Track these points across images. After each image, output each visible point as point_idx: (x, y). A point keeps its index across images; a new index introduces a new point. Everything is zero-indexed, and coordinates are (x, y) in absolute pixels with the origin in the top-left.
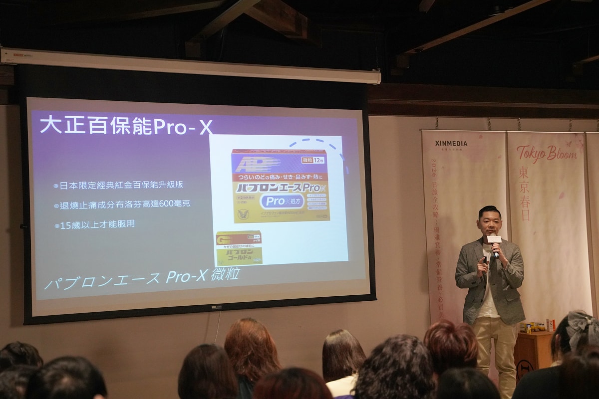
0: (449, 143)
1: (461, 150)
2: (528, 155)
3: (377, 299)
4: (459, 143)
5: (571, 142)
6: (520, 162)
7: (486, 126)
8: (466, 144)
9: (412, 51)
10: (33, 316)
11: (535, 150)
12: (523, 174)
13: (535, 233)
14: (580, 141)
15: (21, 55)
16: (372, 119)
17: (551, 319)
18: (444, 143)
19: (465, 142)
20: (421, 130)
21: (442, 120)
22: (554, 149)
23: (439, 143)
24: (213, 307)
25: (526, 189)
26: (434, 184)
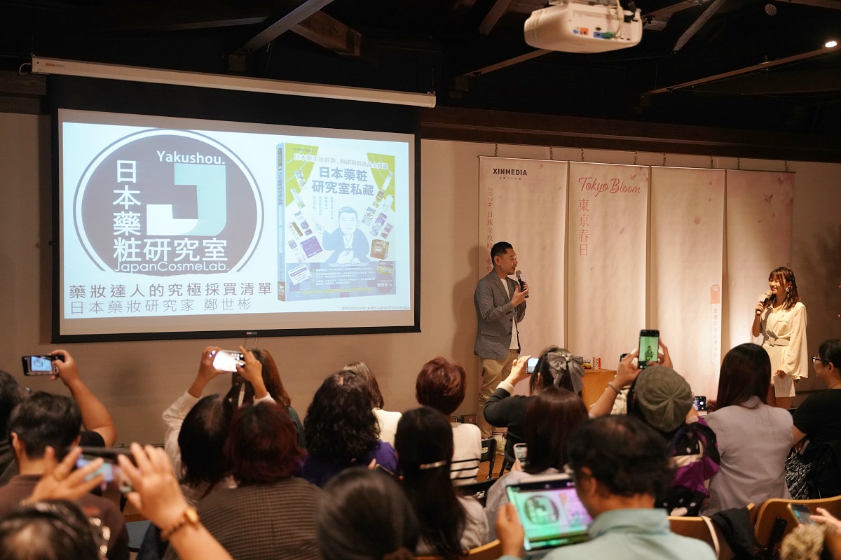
0: (508, 172)
1: (520, 179)
2: (591, 187)
3: (420, 331)
4: (518, 172)
5: (635, 176)
6: (581, 194)
7: (549, 157)
8: (525, 173)
9: (471, 74)
10: (61, 334)
11: (597, 183)
12: (583, 207)
13: (592, 268)
14: (645, 175)
15: (53, 65)
16: (424, 142)
17: (597, 357)
18: (503, 172)
19: (525, 171)
20: (478, 156)
21: (503, 147)
22: (617, 182)
23: (497, 171)
24: (248, 333)
25: (585, 222)
26: (490, 213)
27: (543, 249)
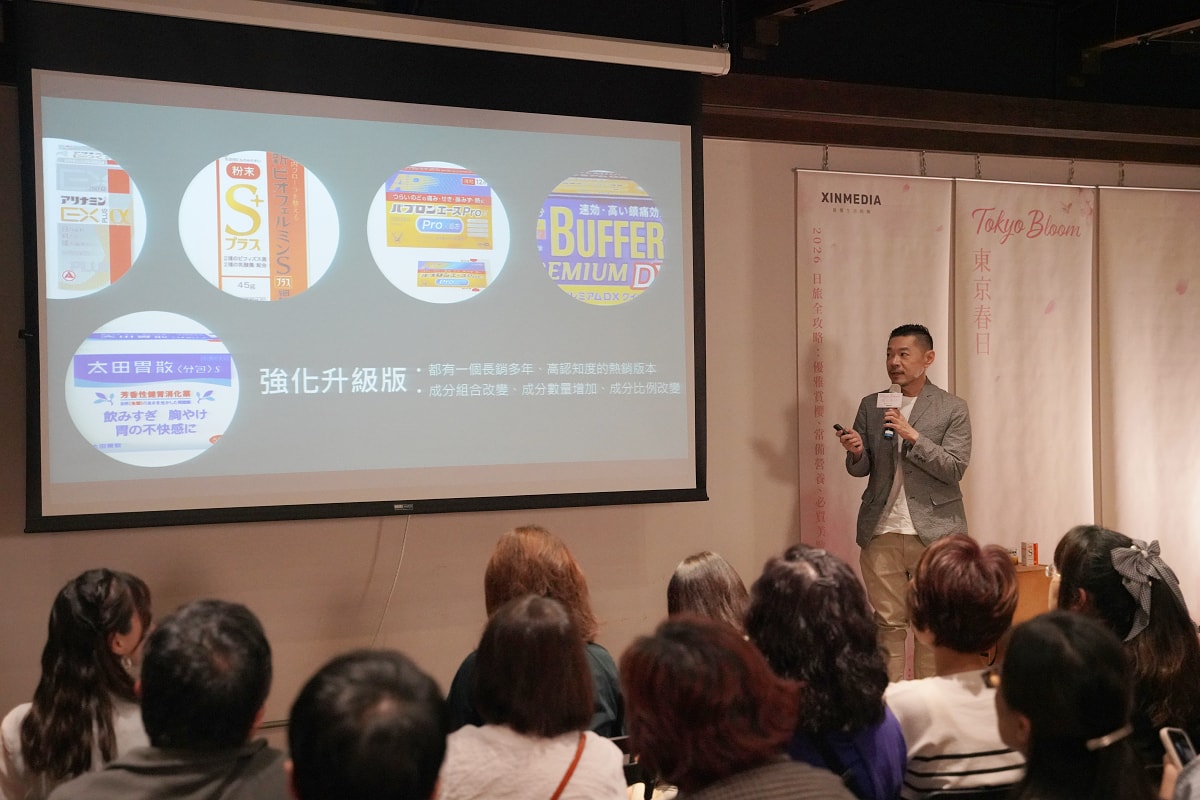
0: (848, 198)
2: (994, 226)
3: (707, 499)
4: (867, 199)
5: (1070, 205)
6: (978, 240)
7: (917, 169)
8: (878, 201)
9: (789, 12)
10: (45, 513)
11: (1005, 217)
12: (981, 264)
13: (998, 378)
14: (1088, 202)
16: (709, 143)
18: (838, 198)
19: (877, 197)
20: (794, 170)
21: (838, 153)
22: (1039, 216)
23: (829, 197)
24: (396, 507)
25: (985, 292)
26: (817, 276)
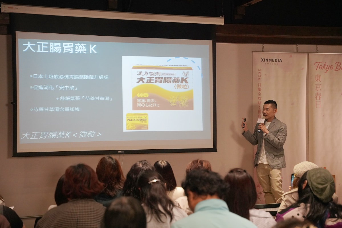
0: (270, 60)
1: (277, 64)
2: (322, 67)
3: (217, 151)
4: (277, 60)
6: (316, 72)
7: (295, 50)
8: (281, 60)
9: (246, 5)
10: (17, 152)
11: (327, 65)
12: (318, 79)
13: (323, 115)
15: (12, 8)
16: (218, 45)
18: (267, 60)
19: (281, 59)
20: (252, 52)
21: (267, 46)
22: (339, 64)
23: (264, 60)
24: (119, 152)
25: (319, 88)
26: (259, 84)
27: (293, 104)
